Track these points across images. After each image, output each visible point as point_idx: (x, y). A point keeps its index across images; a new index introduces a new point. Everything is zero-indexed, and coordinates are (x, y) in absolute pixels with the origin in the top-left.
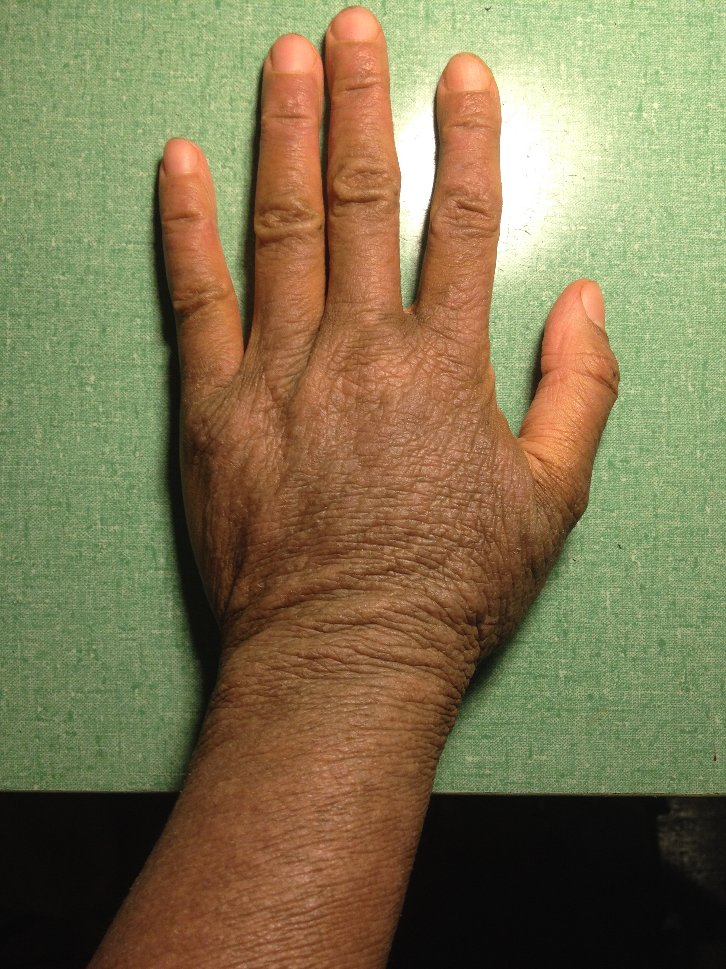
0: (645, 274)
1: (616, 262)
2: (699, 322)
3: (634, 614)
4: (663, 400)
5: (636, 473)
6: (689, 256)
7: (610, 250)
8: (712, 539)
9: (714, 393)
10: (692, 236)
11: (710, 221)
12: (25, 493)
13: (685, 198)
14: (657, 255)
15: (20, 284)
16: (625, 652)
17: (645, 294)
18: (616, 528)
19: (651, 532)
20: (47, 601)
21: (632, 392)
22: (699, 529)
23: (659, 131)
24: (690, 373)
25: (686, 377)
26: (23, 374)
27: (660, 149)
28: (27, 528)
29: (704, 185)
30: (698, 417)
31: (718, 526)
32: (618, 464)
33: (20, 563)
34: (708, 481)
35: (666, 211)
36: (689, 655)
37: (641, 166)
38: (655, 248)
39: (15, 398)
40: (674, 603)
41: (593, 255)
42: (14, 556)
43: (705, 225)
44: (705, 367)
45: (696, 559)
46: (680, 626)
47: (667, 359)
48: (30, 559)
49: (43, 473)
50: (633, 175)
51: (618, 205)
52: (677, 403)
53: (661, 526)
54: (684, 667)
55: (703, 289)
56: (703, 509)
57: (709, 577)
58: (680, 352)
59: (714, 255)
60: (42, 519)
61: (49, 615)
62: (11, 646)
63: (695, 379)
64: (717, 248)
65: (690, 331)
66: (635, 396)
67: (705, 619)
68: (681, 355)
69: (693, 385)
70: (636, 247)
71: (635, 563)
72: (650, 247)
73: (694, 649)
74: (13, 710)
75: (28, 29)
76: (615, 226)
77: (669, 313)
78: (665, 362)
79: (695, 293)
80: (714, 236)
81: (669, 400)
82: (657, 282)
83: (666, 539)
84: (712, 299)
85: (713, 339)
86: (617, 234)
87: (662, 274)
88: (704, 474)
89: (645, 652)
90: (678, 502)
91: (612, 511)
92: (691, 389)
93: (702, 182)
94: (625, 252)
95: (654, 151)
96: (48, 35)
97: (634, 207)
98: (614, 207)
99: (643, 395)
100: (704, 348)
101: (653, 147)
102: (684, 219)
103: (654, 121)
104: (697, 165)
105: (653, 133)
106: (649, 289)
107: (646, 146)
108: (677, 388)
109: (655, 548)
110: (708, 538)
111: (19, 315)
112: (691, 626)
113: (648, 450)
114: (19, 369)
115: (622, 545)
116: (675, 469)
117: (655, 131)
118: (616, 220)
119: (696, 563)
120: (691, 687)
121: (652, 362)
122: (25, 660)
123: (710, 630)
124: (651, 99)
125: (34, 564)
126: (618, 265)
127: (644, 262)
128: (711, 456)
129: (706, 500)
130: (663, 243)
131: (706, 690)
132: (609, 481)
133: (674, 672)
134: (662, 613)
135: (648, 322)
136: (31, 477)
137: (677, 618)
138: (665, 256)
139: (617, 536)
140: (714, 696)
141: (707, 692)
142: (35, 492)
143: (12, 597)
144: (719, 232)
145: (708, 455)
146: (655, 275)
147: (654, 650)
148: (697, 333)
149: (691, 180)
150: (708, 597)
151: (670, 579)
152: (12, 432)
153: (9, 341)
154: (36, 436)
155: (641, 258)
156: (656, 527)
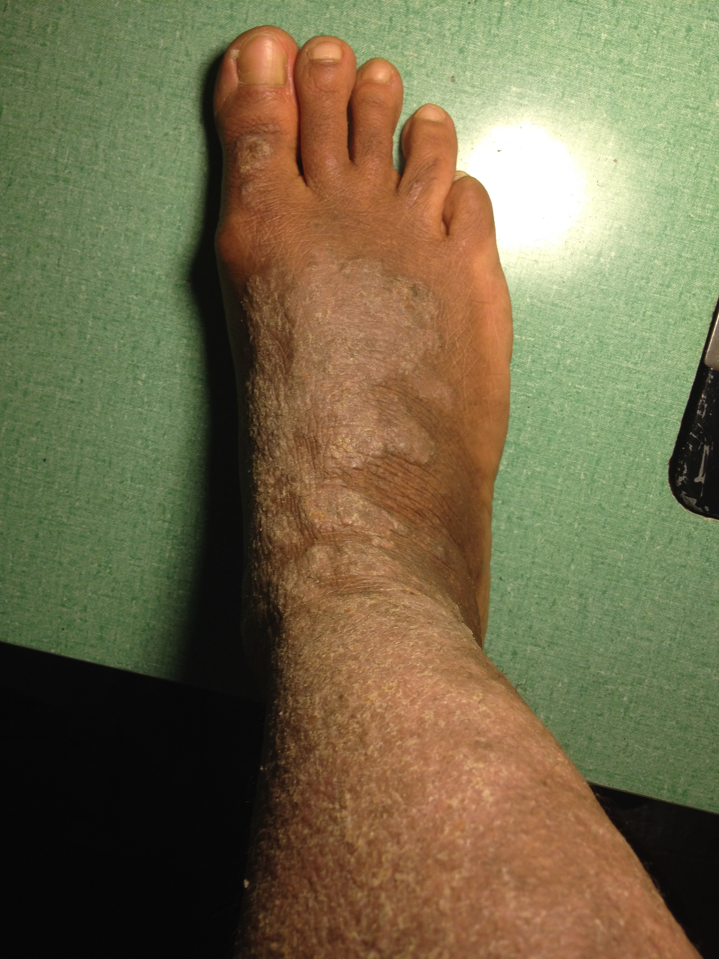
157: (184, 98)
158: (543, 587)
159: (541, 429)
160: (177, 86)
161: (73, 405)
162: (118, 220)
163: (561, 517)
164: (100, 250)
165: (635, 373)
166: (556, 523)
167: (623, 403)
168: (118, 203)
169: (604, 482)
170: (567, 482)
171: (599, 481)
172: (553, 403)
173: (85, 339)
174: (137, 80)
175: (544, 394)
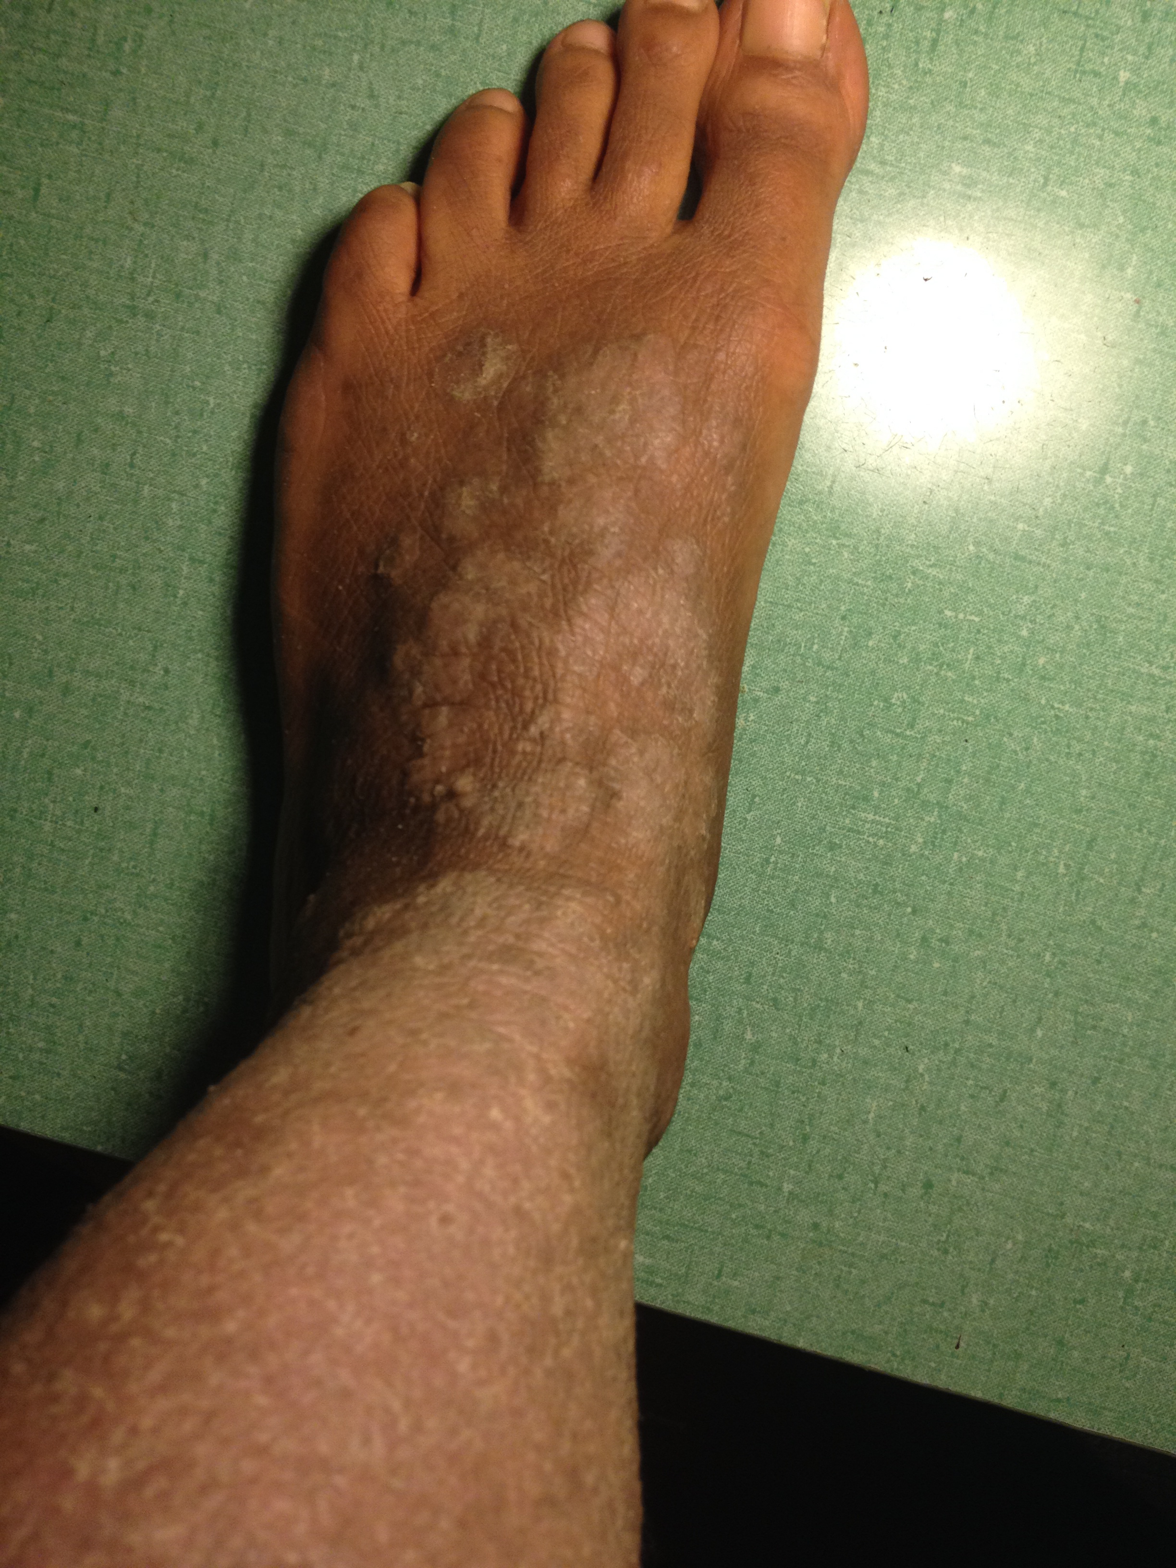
0: (1043, 702)
1: (1006, 676)
2: (1100, 784)
3: (902, 1139)
4: (1020, 874)
5: (955, 960)
6: (1112, 691)
7: (1003, 658)
8: (1034, 1072)
9: (1093, 883)
10: (1126, 664)
11: (1158, 649)
12: (162, 790)
13: (1131, 610)
14: (1067, 679)
15: (210, 522)
16: (876, 1183)
17: (1035, 728)
18: (909, 1024)
19: (954, 1041)
20: (161, 929)
21: (980, 853)
22: (1020, 1054)
23: (1121, 506)
24: (1067, 848)
25: (1060, 852)
26: (190, 639)
27: (1115, 533)
28: (155, 834)
29: (1163, 597)
30: (1061, 910)
31: (1047, 1057)
32: (935, 943)
33: (137, 875)
34: (1050, 996)
35: (1098, 621)
36: (960, 1209)
37: (1081, 552)
38: (1067, 669)
39: (175, 667)
40: (959, 1140)
41: (977, 658)
42: (132, 863)
43: (1149, 653)
44: (1090, 845)
45: (1005, 1091)
46: (959, 1170)
47: (1041, 822)
48: (151, 872)
49: (190, 771)
50: (1066, 561)
51: (1033, 598)
52: (1037, 884)
53: (970, 1038)
54: (950, 1222)
55: (1119, 740)
56: (1033, 1030)
57: (1015, 1119)
58: (1062, 817)
59: (1149, 698)
60: (176, 828)
61: (160, 947)
62: (105, 973)
63: (1072, 858)
64: (1157, 689)
65: (1084, 792)
66: (983, 860)
67: (995, 1170)
68: (1062, 822)
69: (1067, 866)
70: (1042, 661)
71: (922, 1075)
72: (1061, 667)
73: (968, 1204)
74: (91, 1049)
75: (289, 175)
76: (1019, 626)
77: (1061, 762)
78: (1036, 825)
79: (1106, 744)
80: (1156, 672)
81: (1027, 877)
82: (1057, 717)
83: (972, 1055)
84: (1128, 758)
85: (1113, 812)
86: (1019, 637)
87: (1067, 707)
88: (1046, 986)
89: (903, 1191)
90: (1001, 1013)
91: (909, 1001)
92: (1062, 870)
93: (1163, 592)
94: (1024, 665)
95: (1107, 533)
96: (315, 189)
97: (1054, 606)
98: (1026, 599)
99: (993, 862)
100: (1096, 821)
101: (1107, 528)
102: (1121, 639)
103: (1119, 490)
104: (1162, 566)
105: (1112, 508)
106: (1043, 723)
107: (1096, 524)
108: (1043, 864)
109: (954, 1063)
110: (1029, 1070)
111: (202, 562)
112: (974, 1174)
113: (980, 935)
114: (187, 631)
115: (911, 1047)
116: (1009, 969)
117: (1117, 505)
118: (1023, 618)
119: (1003, 1097)
120: (951, 1249)
121: (1019, 821)
122: (119, 994)
123: (997, 1186)
124: (1125, 461)
125: (154, 880)
126: (1008, 680)
127: (1046, 684)
128: (1064, 964)
129: (1040, 1019)
130: (1081, 664)
131: (970, 1258)
132: (916, 962)
133: (935, 1225)
134: (940, 1147)
135: (1028, 767)
136: (174, 771)
137: (958, 1160)
138: (1078, 683)
139: (907, 1035)
140: (979, 1270)
141: (971, 1262)
142: (174, 792)
143: (119, 914)
144: (1165, 668)
145: (1060, 962)
146: (1056, 705)
147: (916, 1191)
148: (1093, 798)
149: (1148, 587)
150: (1007, 1144)
151: (963, 1108)
152: (161, 709)
153: (181, 592)
154: (190, 721)
155: (1043, 678)
156: (962, 1037)
157: (363, 173)
158: (984, 1066)
159: (987, 780)
160: (352, 150)
161: (151, 713)
162: (240, 388)
163: (1021, 940)
164: (206, 440)
165: (1164, 685)
166: (1011, 953)
167: (1141, 738)
168: (241, 358)
169: (1102, 881)
170: (1034, 879)
171: (1092, 879)
172: (1011, 735)
173: (175, 596)
174: (280, 138)
175: (995, 718)
